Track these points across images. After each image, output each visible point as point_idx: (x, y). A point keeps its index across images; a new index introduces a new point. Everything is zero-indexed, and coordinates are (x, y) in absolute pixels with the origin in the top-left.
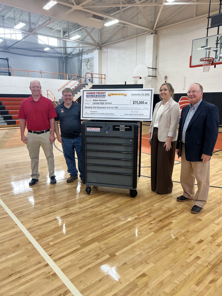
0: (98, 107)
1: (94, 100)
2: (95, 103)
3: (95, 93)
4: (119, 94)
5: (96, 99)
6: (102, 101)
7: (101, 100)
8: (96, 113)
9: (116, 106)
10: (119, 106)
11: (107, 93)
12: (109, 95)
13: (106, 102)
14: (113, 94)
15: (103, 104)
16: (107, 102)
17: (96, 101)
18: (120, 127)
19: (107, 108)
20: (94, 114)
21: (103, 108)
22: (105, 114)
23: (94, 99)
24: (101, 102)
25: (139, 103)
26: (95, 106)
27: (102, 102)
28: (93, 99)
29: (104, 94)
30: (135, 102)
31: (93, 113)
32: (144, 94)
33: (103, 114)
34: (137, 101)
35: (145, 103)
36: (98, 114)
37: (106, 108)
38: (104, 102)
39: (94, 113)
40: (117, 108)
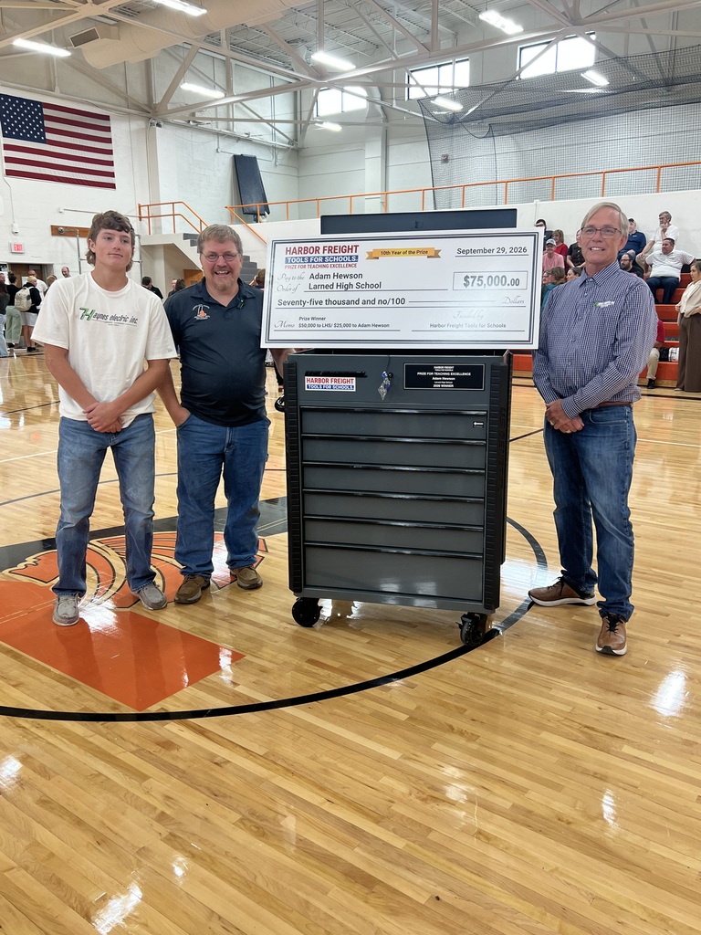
0: (328, 301)
1: (312, 277)
2: (316, 287)
3: (317, 250)
4: (410, 252)
5: (323, 271)
6: (346, 276)
7: (340, 276)
8: (320, 322)
9: (396, 295)
10: (408, 296)
11: (364, 248)
12: (373, 256)
13: (358, 280)
14: (386, 253)
15: (347, 287)
16: (362, 281)
17: (322, 277)
18: (434, 371)
19: (364, 302)
20: (314, 325)
21: (349, 302)
22: (355, 326)
23: (315, 271)
24: (339, 281)
25: (485, 282)
26: (319, 296)
27: (346, 281)
28: (308, 271)
29: (354, 254)
30: (470, 280)
31: (307, 322)
32: (508, 250)
33: (349, 325)
34: (477, 275)
35: (509, 282)
36: (329, 325)
37: (361, 305)
38: (354, 281)
39: (311, 322)
40: (402, 301)
